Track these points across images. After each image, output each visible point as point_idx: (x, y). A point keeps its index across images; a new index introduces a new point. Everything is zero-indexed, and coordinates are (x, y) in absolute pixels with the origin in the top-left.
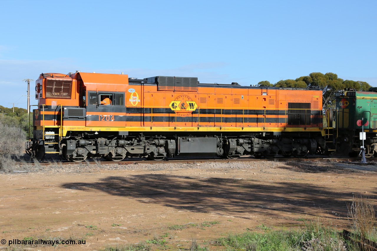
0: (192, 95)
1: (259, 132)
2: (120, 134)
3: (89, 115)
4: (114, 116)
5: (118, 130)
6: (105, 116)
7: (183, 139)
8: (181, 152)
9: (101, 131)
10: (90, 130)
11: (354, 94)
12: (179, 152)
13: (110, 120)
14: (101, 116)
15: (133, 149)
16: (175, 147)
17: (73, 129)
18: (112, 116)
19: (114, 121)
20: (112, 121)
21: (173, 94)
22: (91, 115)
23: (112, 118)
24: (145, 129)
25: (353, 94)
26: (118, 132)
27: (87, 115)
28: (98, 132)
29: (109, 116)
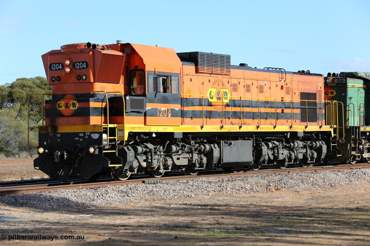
0: (225, 79)
1: (283, 133)
2: (175, 137)
3: (149, 107)
4: (172, 110)
5: (174, 130)
6: (163, 109)
7: (225, 142)
8: (224, 162)
9: (159, 131)
10: (149, 131)
11: (344, 81)
12: (223, 162)
13: (168, 116)
14: (159, 109)
15: (178, 159)
16: (219, 156)
17: (134, 128)
18: (169, 109)
19: (171, 116)
20: (169, 116)
21: (210, 78)
22: (150, 108)
23: (169, 113)
24: (196, 129)
25: (342, 81)
26: (172, 134)
27: (147, 108)
28: (156, 133)
29: (166, 109)
